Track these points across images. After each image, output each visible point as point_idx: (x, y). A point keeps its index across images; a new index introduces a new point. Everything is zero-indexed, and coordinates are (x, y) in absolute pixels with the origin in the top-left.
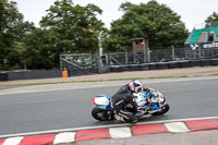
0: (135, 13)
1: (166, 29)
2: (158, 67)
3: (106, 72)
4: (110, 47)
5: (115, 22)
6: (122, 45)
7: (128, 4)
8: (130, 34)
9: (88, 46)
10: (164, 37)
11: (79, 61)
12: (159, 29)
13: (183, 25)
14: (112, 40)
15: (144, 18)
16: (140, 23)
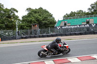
1: (46, 20)
2: (43, 36)
3: (20, 39)
4: (21, 28)
5: (24, 16)
6: (27, 26)
7: (30, 9)
8: (31, 22)
9: (12, 27)
10: (45, 24)
11: (7, 34)
12: (44, 20)
13: (54, 18)
14: (22, 24)
15: (37, 15)
16: (35, 17)
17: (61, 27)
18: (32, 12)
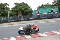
0: (18, 6)
1: (27, 10)
2: (25, 20)
3: (11, 22)
4: (11, 15)
5: (13, 8)
6: (15, 14)
7: (16, 3)
8: (17, 11)
9: (5, 15)
10: (26, 12)
11: (3, 19)
12: (25, 10)
13: (31, 9)
14: (12, 13)
15: (21, 7)
16: (20, 8)
17: (36, 14)
18: (18, 5)
